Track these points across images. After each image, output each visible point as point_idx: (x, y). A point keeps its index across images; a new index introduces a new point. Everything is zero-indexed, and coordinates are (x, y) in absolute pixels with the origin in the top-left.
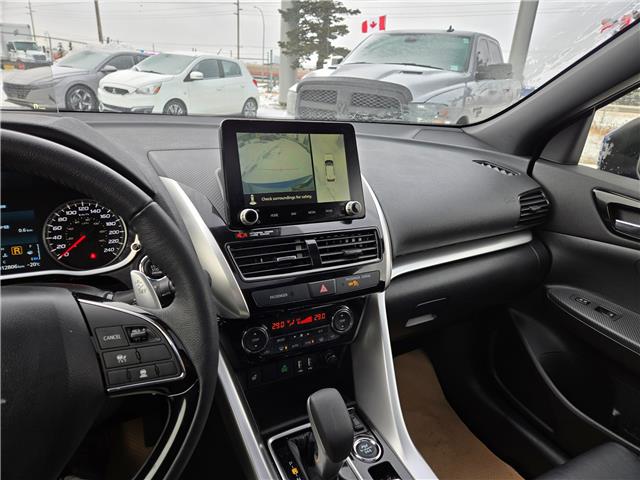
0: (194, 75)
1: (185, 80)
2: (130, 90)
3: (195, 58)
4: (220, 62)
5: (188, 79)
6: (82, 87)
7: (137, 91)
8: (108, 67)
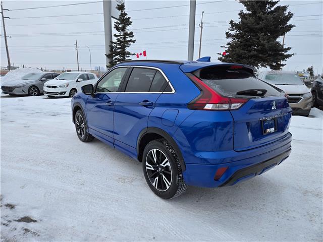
0: (79, 80)
1: (76, 82)
2: (58, 86)
3: (79, 74)
4: (87, 75)
5: (77, 81)
6: (34, 86)
7: (60, 87)
8: (43, 79)
